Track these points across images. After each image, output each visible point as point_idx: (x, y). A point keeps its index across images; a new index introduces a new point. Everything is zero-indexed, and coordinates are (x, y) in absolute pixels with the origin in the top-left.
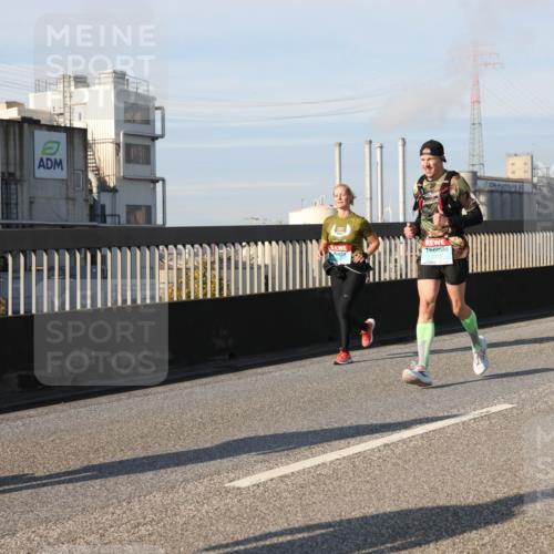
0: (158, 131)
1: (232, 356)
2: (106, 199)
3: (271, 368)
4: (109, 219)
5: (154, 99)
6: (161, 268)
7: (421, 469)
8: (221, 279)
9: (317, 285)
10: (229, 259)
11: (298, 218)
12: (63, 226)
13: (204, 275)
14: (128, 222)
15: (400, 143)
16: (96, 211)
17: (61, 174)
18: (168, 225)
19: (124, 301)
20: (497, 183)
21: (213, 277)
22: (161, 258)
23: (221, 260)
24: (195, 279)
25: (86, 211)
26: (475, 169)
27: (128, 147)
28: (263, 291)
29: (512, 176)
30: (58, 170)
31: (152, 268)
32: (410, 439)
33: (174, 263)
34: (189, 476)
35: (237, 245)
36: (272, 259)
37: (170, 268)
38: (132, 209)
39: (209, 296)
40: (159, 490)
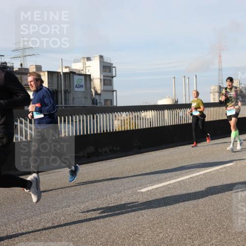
0: (114, 75)
1: (139, 149)
2: (97, 97)
3: (152, 152)
4: (98, 104)
5: (112, 64)
6: (115, 120)
7: (203, 185)
8: (135, 123)
9: (167, 125)
10: (138, 117)
11: (161, 102)
12: (84, 107)
13: (130, 122)
14: (105, 105)
15: (195, 77)
16: (94, 101)
17: (83, 89)
18: (118, 105)
19: (104, 131)
21: (133, 123)
22: (115, 116)
23: (135, 117)
24: (127, 123)
25: (91, 102)
26: (221, 85)
27: (104, 80)
28: (149, 127)
30: (82, 88)
31: (113, 120)
32: (199, 175)
33: (120, 118)
34: (126, 188)
35: (141, 112)
36: (152, 116)
37: (118, 120)
38: (106, 101)
39: (131, 129)
40: (116, 192)
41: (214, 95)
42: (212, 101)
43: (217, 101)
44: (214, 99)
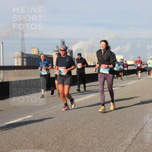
7: (6, 135)
15: (2, 43)
20: (29, 55)
26: (23, 51)
29: (33, 54)
41: (17, 60)
42: (16, 65)
43: (20, 64)
44: (17, 63)
